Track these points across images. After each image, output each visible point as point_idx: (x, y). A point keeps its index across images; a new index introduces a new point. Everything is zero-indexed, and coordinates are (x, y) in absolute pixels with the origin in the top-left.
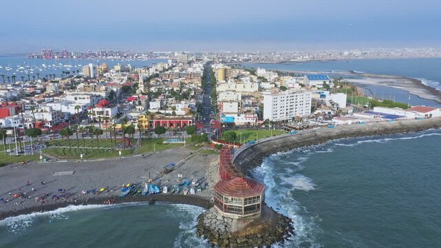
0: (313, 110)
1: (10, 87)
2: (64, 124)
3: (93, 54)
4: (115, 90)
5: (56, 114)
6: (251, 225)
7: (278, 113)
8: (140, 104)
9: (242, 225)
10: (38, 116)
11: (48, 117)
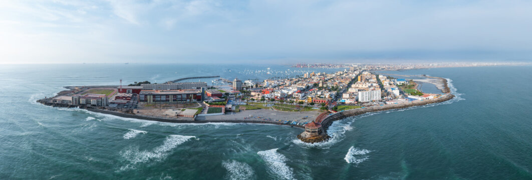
0: (382, 97)
1: (276, 82)
2: (284, 98)
3: (317, 65)
4: (310, 85)
5: (283, 94)
6: (313, 137)
7: (365, 99)
8: (314, 92)
9: (310, 136)
10: (276, 95)
11: (279, 95)
